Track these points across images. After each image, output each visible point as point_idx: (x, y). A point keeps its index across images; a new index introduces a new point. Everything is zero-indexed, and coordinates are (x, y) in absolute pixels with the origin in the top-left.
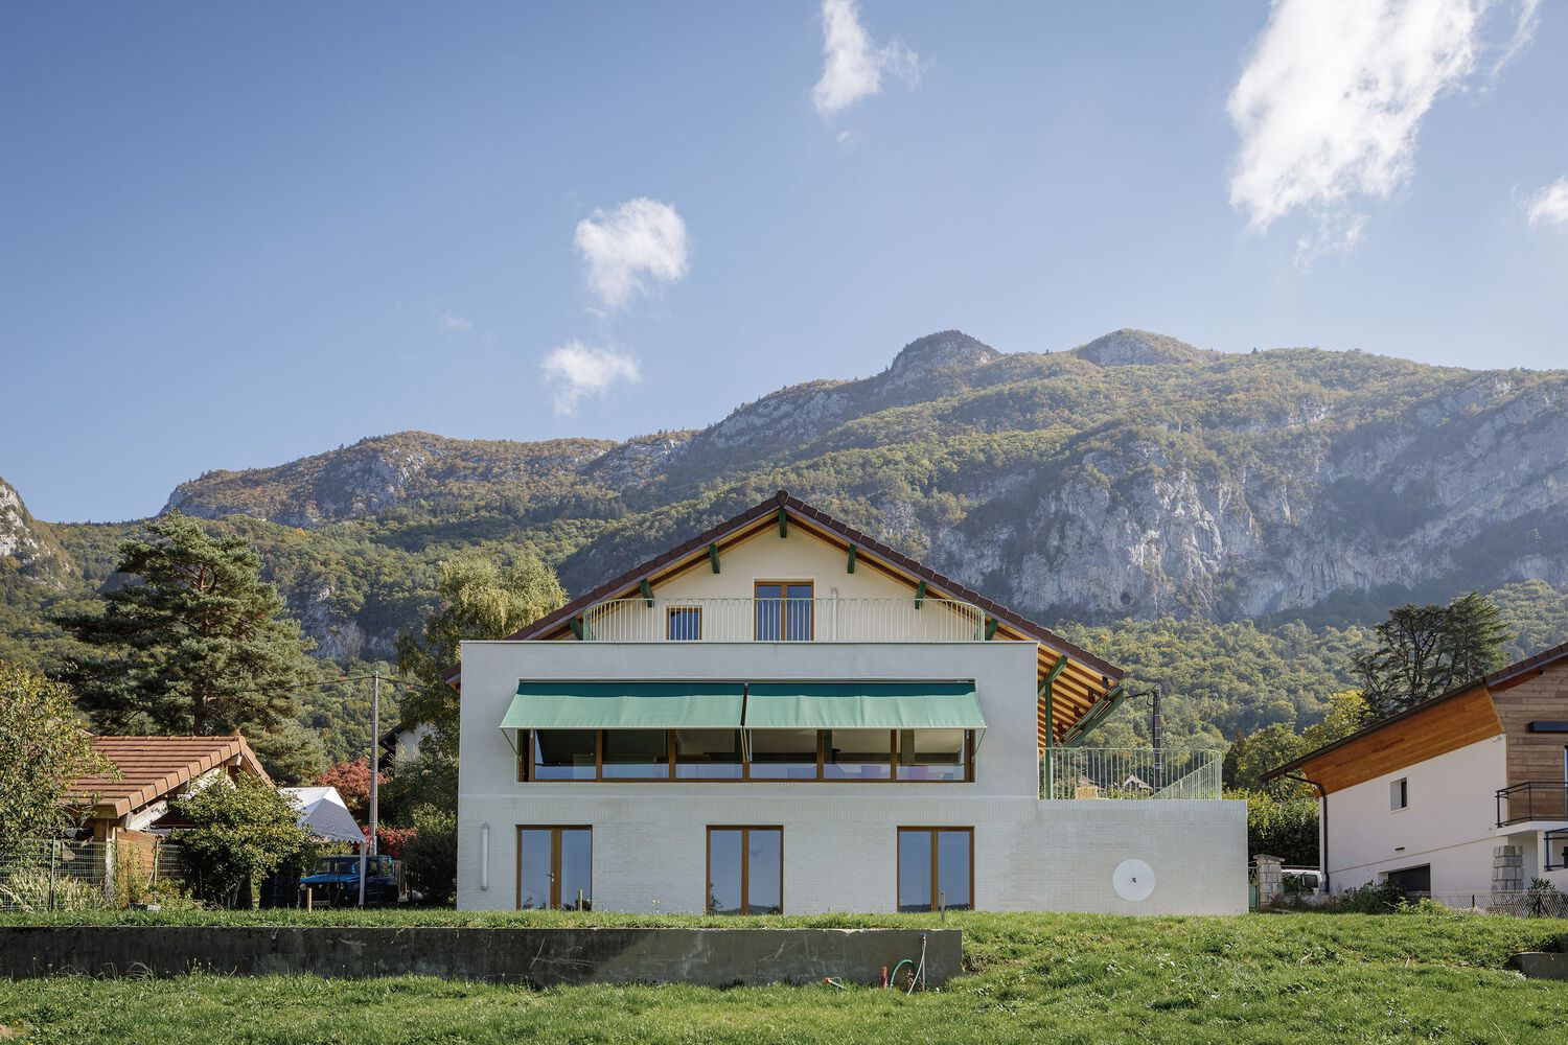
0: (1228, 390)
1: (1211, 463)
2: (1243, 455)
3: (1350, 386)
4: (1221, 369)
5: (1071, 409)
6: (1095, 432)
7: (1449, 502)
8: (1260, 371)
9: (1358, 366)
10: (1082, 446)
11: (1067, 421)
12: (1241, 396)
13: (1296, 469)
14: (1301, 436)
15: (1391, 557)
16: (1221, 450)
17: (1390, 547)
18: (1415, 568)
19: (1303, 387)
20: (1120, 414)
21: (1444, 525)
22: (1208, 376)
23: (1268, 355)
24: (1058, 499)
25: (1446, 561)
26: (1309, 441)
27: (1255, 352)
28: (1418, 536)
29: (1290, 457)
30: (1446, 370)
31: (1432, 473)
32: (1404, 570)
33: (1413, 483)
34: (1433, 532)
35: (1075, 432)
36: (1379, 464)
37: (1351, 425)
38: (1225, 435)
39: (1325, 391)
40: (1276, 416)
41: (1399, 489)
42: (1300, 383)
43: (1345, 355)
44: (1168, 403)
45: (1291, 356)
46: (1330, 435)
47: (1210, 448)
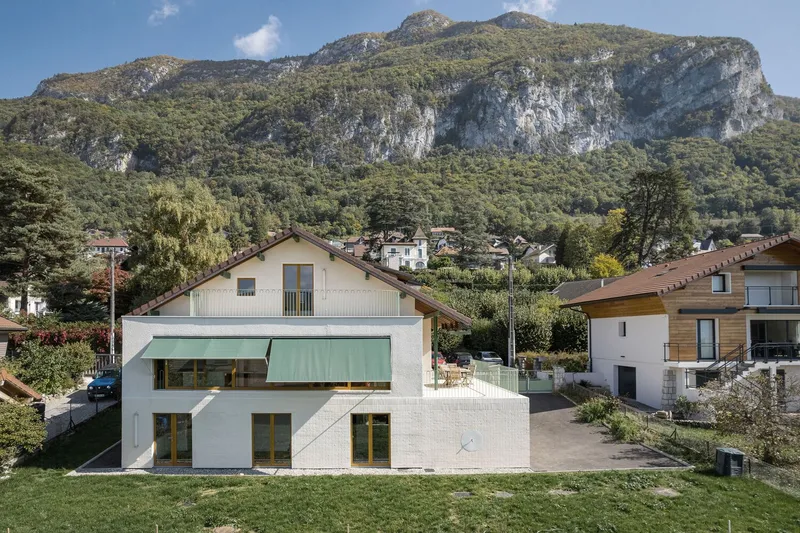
0: (563, 43)
1: (555, 78)
2: (571, 75)
3: (621, 43)
4: (560, 32)
5: (488, 50)
6: (500, 62)
7: (667, 100)
8: (578, 34)
9: (624, 33)
10: (494, 68)
11: (487, 56)
12: (570, 46)
13: (597, 81)
14: (598, 66)
15: (641, 126)
16: (560, 71)
17: (640, 121)
18: (652, 131)
19: (599, 42)
20: (512, 53)
21: (664, 111)
22: (553, 35)
23: (582, 26)
24: (482, 94)
25: (666, 128)
26: (602, 69)
27: (575, 24)
28: (653, 116)
29: (593, 76)
30: (665, 36)
31: (659, 86)
32: (647, 132)
33: (650, 90)
34: (660, 114)
35: (491, 61)
36: (635, 80)
37: (622, 62)
38: (563, 64)
39: (609, 45)
40: (586, 56)
41: (644, 93)
42: (597, 40)
43: (619, 27)
44: (535, 48)
45: (592, 27)
46: (612, 66)
47: (555, 71)
